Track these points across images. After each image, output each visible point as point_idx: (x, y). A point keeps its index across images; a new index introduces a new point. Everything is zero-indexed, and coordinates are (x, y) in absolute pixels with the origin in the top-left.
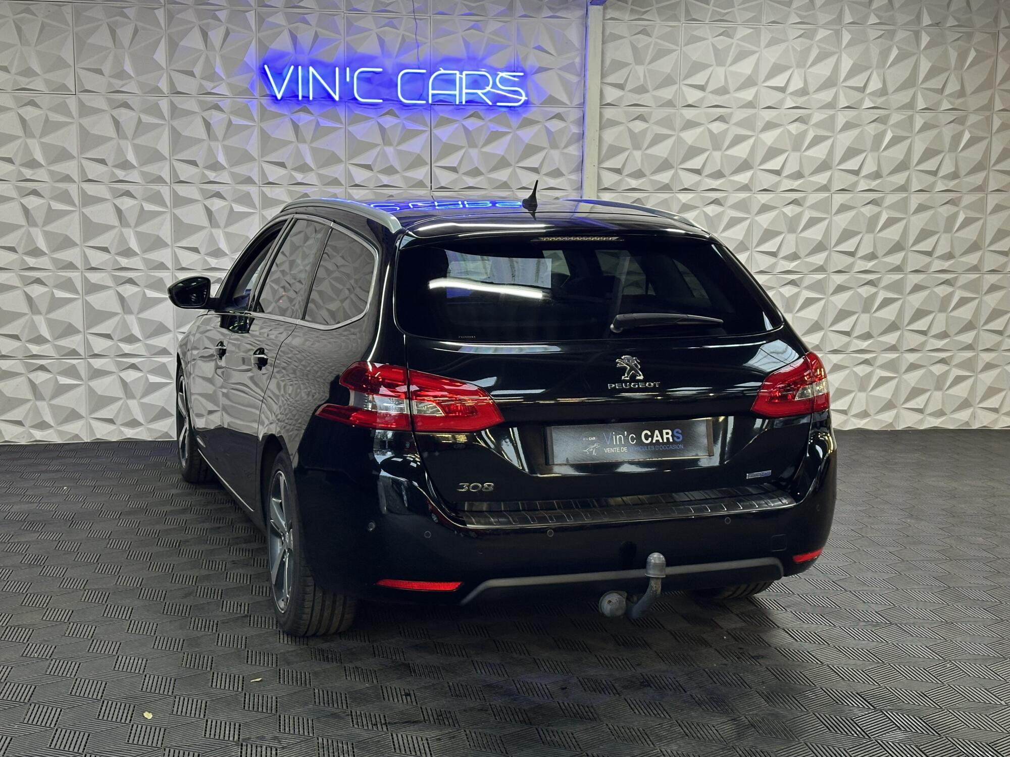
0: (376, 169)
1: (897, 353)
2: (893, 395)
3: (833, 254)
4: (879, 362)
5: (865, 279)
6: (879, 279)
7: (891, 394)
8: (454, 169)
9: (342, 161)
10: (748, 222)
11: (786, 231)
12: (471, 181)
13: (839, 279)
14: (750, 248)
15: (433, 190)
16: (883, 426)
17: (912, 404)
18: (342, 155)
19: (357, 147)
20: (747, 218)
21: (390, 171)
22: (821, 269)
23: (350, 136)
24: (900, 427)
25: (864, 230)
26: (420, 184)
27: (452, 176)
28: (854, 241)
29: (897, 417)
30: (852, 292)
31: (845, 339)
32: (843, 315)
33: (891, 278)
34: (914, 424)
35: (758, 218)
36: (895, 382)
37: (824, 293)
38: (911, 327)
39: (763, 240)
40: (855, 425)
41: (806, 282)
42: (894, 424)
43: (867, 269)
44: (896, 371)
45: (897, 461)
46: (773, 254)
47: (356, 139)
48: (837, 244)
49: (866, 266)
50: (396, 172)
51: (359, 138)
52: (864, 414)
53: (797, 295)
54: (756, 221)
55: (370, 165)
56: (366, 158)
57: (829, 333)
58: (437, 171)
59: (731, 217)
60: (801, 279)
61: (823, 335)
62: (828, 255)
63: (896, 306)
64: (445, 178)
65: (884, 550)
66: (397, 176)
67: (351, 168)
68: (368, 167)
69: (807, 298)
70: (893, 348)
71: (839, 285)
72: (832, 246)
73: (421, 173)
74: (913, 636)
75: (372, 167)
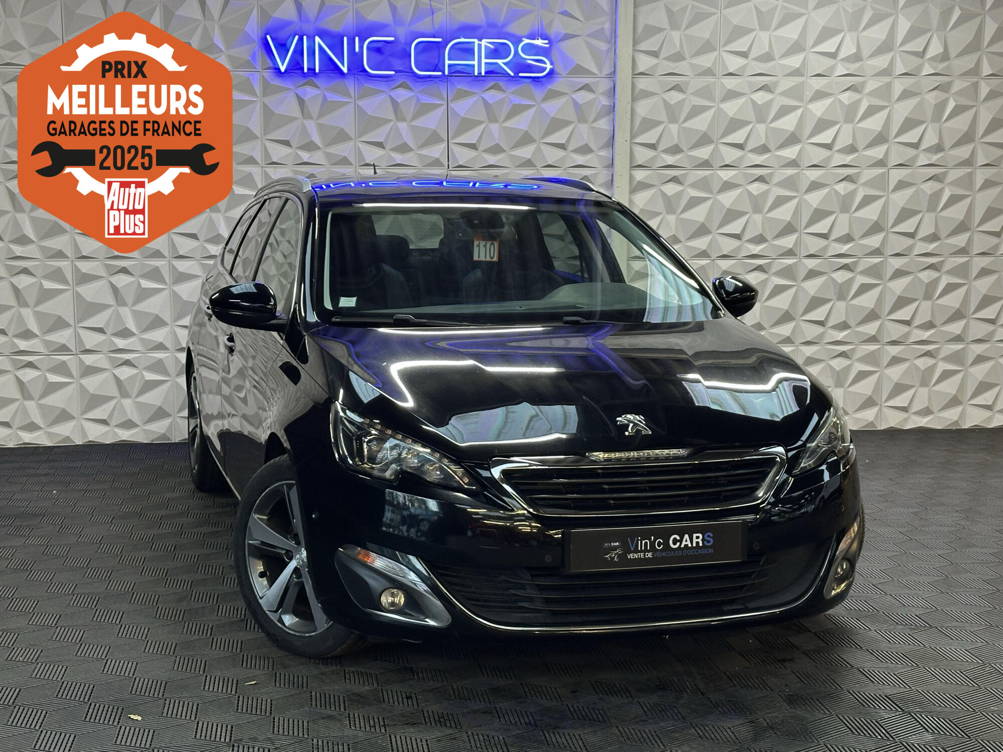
0: (388, 147)
1: (963, 344)
2: (958, 390)
3: (890, 235)
4: (943, 354)
5: (927, 262)
6: (942, 263)
7: (956, 389)
8: (473, 146)
9: (351, 139)
10: (795, 201)
11: (838, 210)
12: (492, 159)
13: (897, 263)
14: (799, 230)
15: (450, 169)
16: (949, 423)
17: (979, 400)
18: (351, 131)
19: (368, 123)
20: (795, 197)
21: (403, 148)
22: (877, 252)
23: (360, 111)
24: (967, 425)
25: (925, 210)
26: (437, 163)
27: (471, 153)
28: (914, 221)
29: (962, 414)
30: (913, 277)
31: (905, 329)
32: (901, 302)
33: (955, 261)
34: (981, 422)
35: (807, 197)
36: (960, 375)
37: (881, 279)
38: (977, 316)
39: (812, 221)
40: (916, 424)
41: (861, 267)
42: (960, 422)
43: (928, 251)
44: (962, 364)
45: (959, 461)
46: (824, 236)
47: (367, 114)
48: (894, 225)
49: (928, 249)
50: (411, 150)
51: (369, 114)
52: (926, 412)
53: (850, 281)
54: (805, 199)
55: (382, 142)
56: (378, 135)
57: (887, 323)
58: (455, 149)
59: (777, 196)
60: (855, 263)
61: (880, 326)
62: (884, 237)
63: (961, 292)
64: (463, 156)
65: (932, 553)
66: (410, 155)
67: (361, 145)
68: (380, 145)
69: (862, 284)
70: (958, 339)
71: (897, 269)
72: (890, 226)
73: (437, 151)
74: (952, 639)
75: (384, 144)
